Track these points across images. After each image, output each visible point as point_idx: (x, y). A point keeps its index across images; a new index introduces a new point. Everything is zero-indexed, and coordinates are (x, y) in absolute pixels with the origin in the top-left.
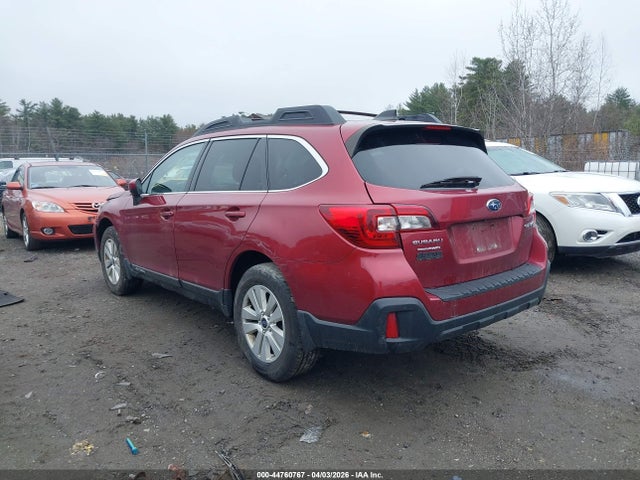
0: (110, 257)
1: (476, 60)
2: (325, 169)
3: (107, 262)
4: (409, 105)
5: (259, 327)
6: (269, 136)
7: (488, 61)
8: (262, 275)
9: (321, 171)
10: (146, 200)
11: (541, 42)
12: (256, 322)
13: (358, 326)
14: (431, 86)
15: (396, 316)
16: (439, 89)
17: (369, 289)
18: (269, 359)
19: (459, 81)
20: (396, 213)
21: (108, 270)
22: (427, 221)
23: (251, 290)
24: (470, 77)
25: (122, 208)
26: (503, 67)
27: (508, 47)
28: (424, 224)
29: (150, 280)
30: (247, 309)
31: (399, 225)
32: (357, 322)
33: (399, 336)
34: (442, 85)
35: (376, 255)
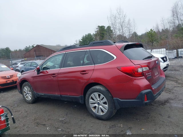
0: (26, 92)
1: (99, 26)
2: (115, 57)
3: (25, 94)
4: (82, 40)
5: (96, 105)
6: (90, 50)
7: (102, 26)
8: (97, 89)
9: (114, 58)
10: (42, 72)
11: (118, 21)
12: (95, 104)
13: (136, 99)
14: (87, 34)
15: (147, 95)
16: (89, 35)
17: (139, 88)
18: (102, 114)
19: (95, 32)
20: (142, 67)
21: (25, 97)
22: (148, 68)
23: (93, 94)
24: (98, 31)
25: (32, 76)
26: (106, 28)
27: (110, 23)
28: (147, 69)
29: (46, 97)
30: (91, 100)
31: (143, 70)
32: (135, 98)
33: (147, 100)
34: (90, 34)
35: (138, 79)
